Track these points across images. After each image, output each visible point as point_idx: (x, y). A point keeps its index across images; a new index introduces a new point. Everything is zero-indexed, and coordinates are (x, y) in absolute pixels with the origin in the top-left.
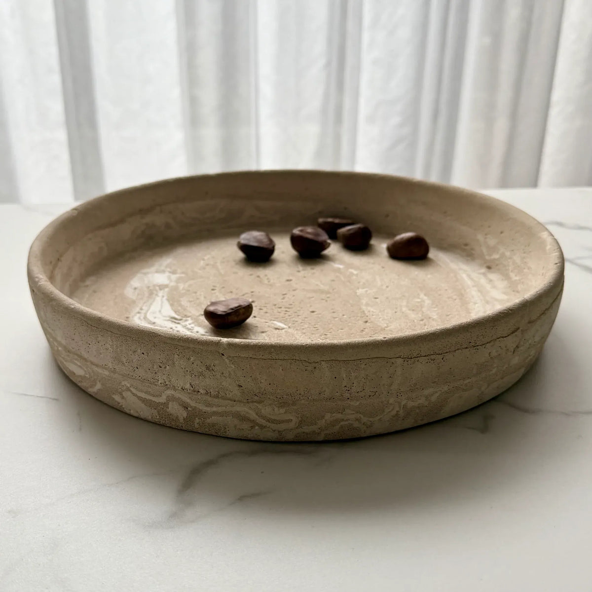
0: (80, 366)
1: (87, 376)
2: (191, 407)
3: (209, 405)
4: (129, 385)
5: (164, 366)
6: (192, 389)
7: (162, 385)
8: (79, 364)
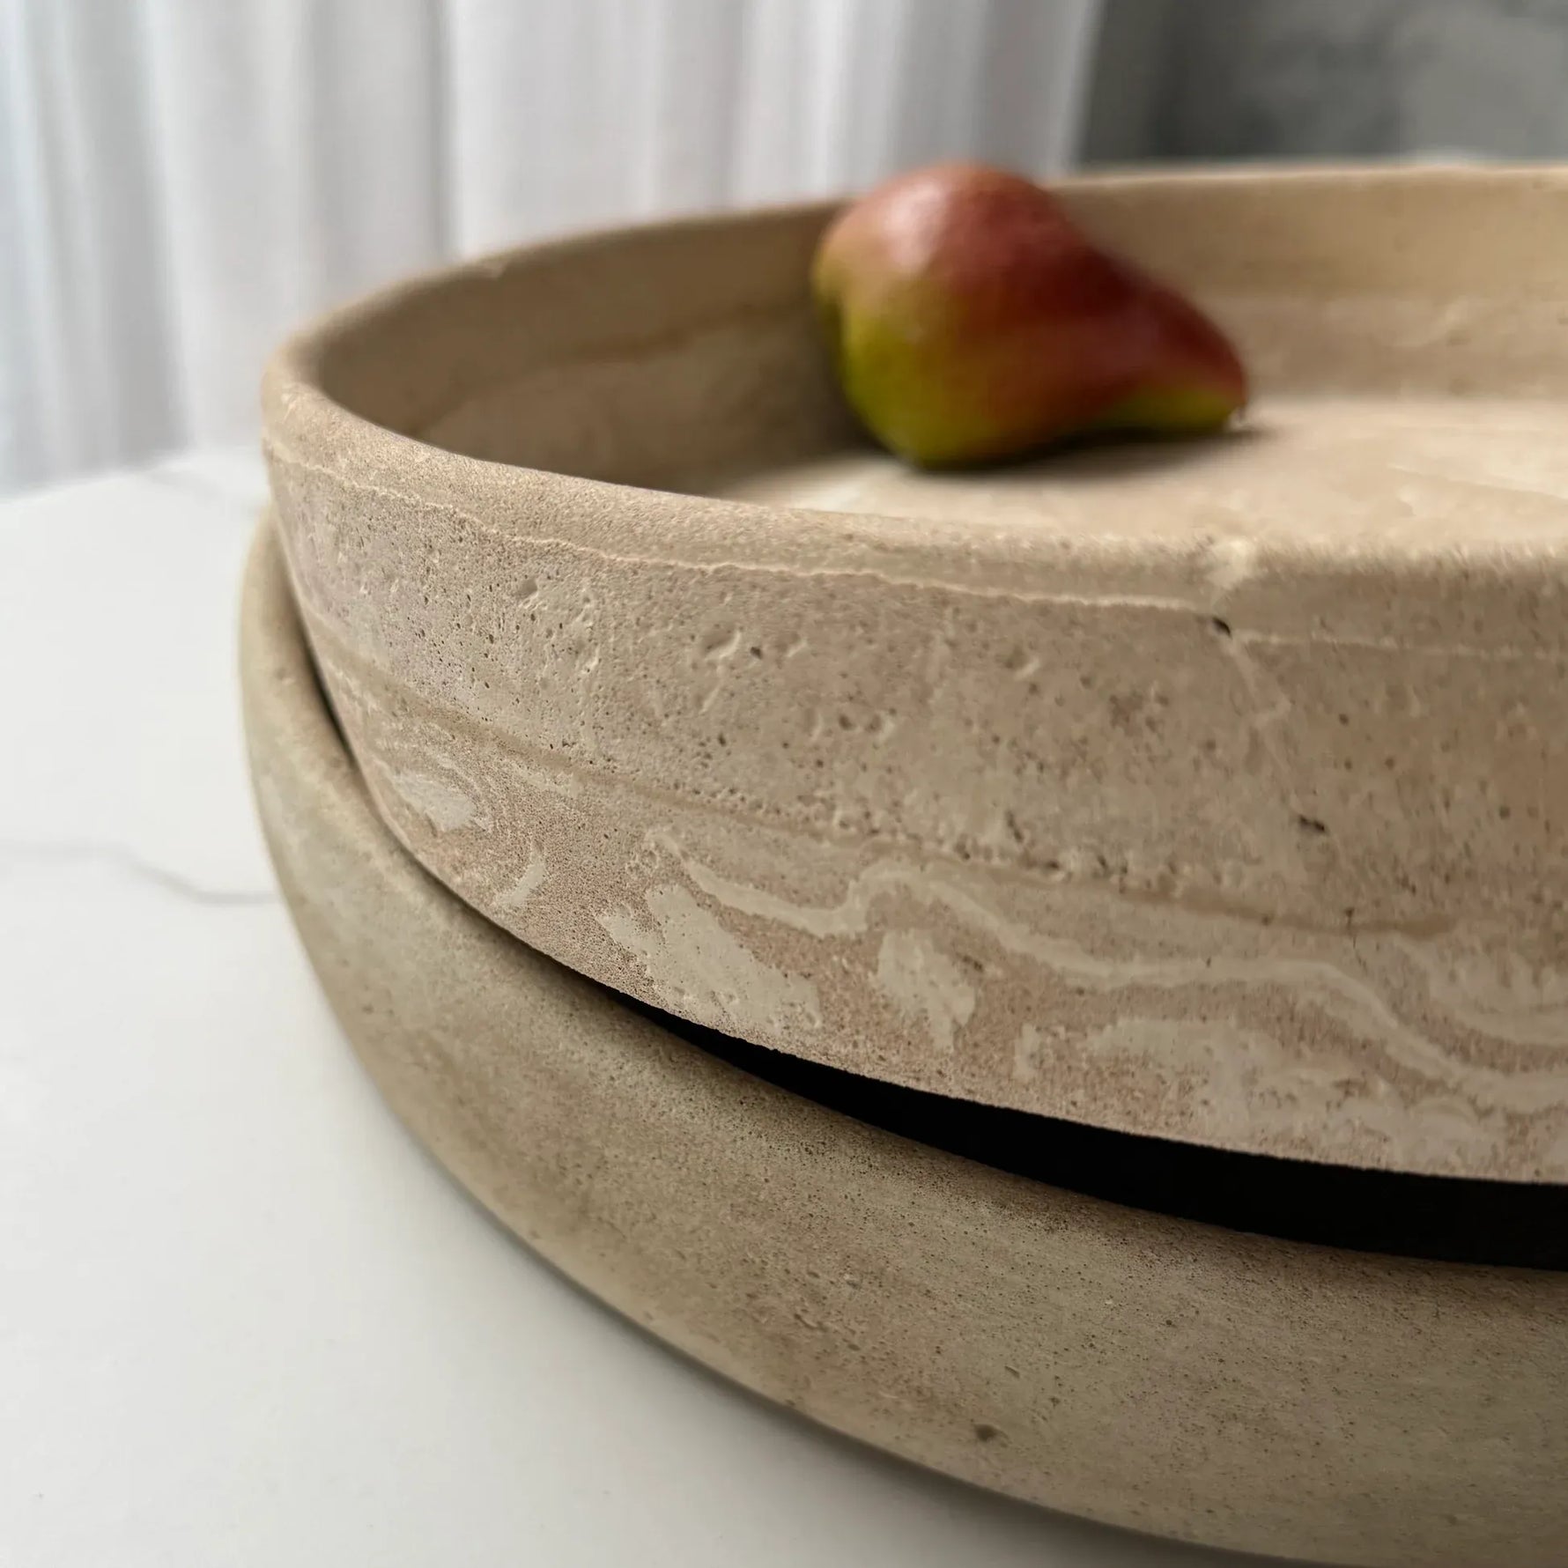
0: (453, 776)
1: (481, 822)
2: (1003, 957)
3: (1110, 946)
4: (675, 847)
5: (866, 719)
6: (1017, 848)
7: (853, 830)
8: (447, 764)
